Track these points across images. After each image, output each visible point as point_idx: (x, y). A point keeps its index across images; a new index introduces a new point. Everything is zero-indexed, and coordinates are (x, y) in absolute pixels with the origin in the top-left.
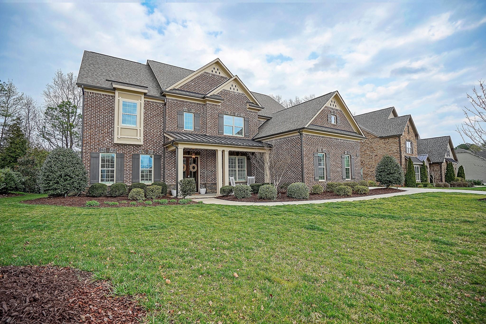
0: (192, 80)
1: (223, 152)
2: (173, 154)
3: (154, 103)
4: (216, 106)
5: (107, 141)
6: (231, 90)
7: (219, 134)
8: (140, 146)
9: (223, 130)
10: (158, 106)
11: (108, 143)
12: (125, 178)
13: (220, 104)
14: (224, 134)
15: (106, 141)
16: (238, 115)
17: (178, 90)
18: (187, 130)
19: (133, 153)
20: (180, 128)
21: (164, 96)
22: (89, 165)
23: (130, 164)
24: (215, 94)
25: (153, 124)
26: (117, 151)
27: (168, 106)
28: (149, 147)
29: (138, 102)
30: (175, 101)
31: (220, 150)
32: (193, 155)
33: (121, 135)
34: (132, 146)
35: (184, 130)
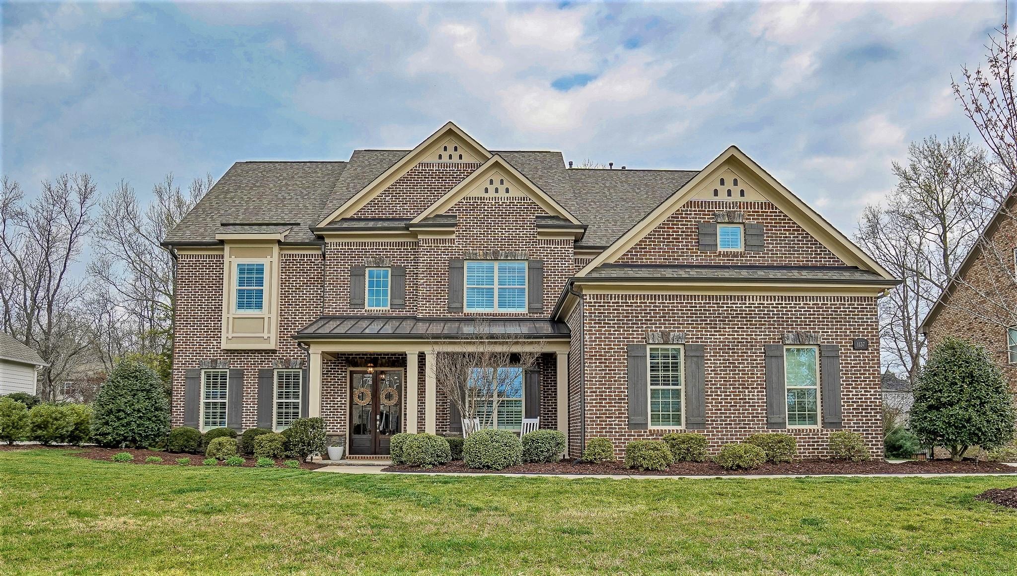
0: (386, 191)
1: (422, 357)
2: (338, 366)
3: (304, 257)
4: (444, 241)
5: (213, 345)
6: (486, 195)
7: (451, 310)
8: (274, 351)
9: (460, 300)
10: (313, 262)
11: (215, 349)
12: (244, 419)
13: (453, 236)
14: (466, 310)
15: (211, 347)
16: (507, 256)
17: (352, 219)
18: (371, 310)
19: (260, 368)
20: (356, 307)
21: (321, 238)
22: (182, 392)
23: (255, 391)
24: (442, 212)
25: (300, 304)
26: (232, 364)
27: (328, 260)
28: (292, 352)
29: (265, 261)
30: (345, 246)
31: (412, 353)
32: (371, 367)
33: (233, 332)
34: (258, 353)
35: (366, 311)
